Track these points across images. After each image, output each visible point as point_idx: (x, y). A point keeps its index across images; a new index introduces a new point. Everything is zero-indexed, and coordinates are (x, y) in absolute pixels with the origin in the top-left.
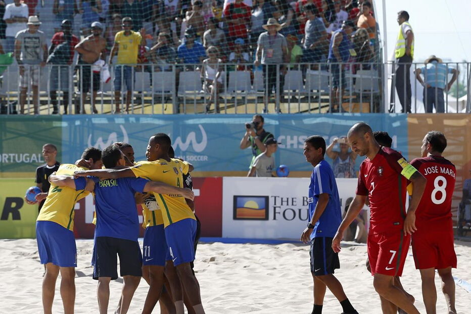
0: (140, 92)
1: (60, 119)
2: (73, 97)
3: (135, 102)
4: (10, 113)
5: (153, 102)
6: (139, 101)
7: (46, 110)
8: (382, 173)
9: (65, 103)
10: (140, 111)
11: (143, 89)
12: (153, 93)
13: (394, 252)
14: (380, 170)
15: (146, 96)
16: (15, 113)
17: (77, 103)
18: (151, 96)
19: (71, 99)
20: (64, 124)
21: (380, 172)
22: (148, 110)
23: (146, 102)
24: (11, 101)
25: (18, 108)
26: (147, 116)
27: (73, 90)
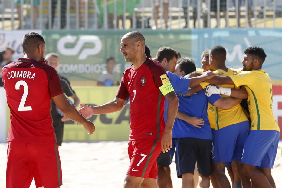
0: (262, 8)
1: (189, 33)
2: (201, 12)
3: (258, 16)
4: (145, 27)
5: (274, 16)
6: (261, 15)
7: (177, 25)
8: (145, 84)
9: (195, 18)
10: (262, 25)
11: (265, 5)
12: (274, 8)
13: (145, 156)
14: (143, 80)
15: (267, 11)
16: (149, 27)
17: (205, 18)
18: (272, 11)
19: (199, 14)
20: (194, 37)
21: (143, 82)
22: (270, 23)
23: (268, 16)
24: (145, 17)
25: (152, 22)
26: (269, 29)
27: (201, 6)
